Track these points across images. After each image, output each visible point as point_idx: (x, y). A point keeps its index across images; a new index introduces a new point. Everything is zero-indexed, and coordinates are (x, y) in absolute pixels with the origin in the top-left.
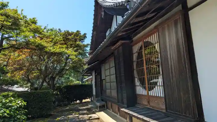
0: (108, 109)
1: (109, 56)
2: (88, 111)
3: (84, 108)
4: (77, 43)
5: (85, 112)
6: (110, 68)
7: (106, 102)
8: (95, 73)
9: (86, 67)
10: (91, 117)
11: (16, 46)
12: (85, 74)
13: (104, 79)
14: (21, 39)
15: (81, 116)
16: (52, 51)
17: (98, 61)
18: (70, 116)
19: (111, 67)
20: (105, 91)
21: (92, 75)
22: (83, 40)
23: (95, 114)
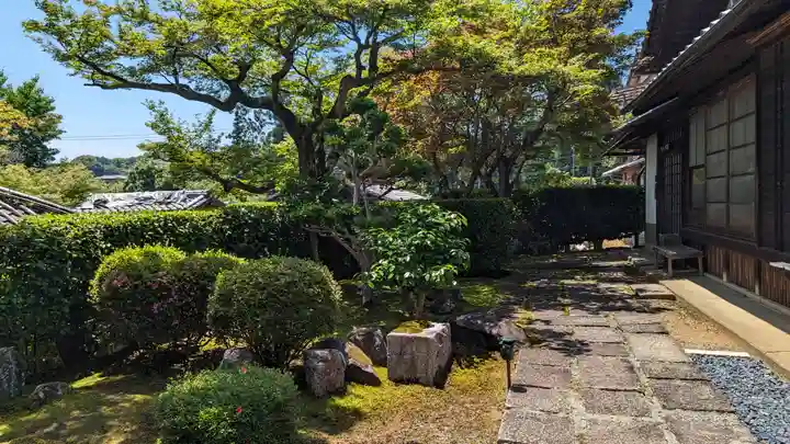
0: (711, 273)
1: (735, 73)
2: (628, 274)
3: (614, 263)
4: (597, 33)
5: (620, 275)
6: (729, 123)
7: (703, 248)
8: (660, 145)
9: (623, 121)
10: (641, 291)
11: (416, 65)
12: (617, 150)
13: (703, 166)
14: (425, 41)
15: (603, 286)
16: (516, 72)
17: (677, 95)
18: (566, 282)
19: (737, 116)
20: (703, 210)
21: (643, 153)
22: (615, 16)
23: (658, 283)
